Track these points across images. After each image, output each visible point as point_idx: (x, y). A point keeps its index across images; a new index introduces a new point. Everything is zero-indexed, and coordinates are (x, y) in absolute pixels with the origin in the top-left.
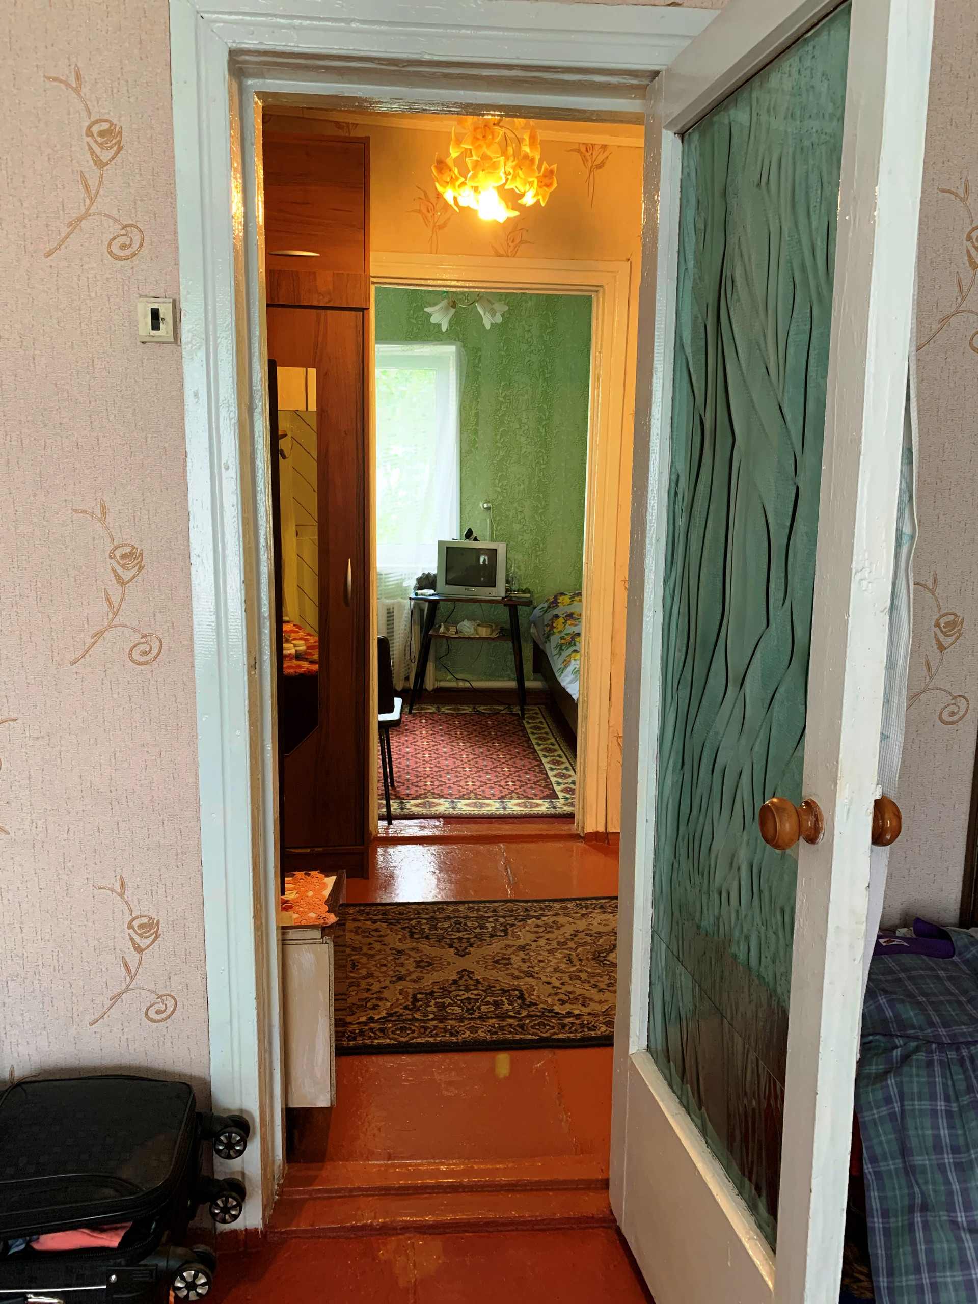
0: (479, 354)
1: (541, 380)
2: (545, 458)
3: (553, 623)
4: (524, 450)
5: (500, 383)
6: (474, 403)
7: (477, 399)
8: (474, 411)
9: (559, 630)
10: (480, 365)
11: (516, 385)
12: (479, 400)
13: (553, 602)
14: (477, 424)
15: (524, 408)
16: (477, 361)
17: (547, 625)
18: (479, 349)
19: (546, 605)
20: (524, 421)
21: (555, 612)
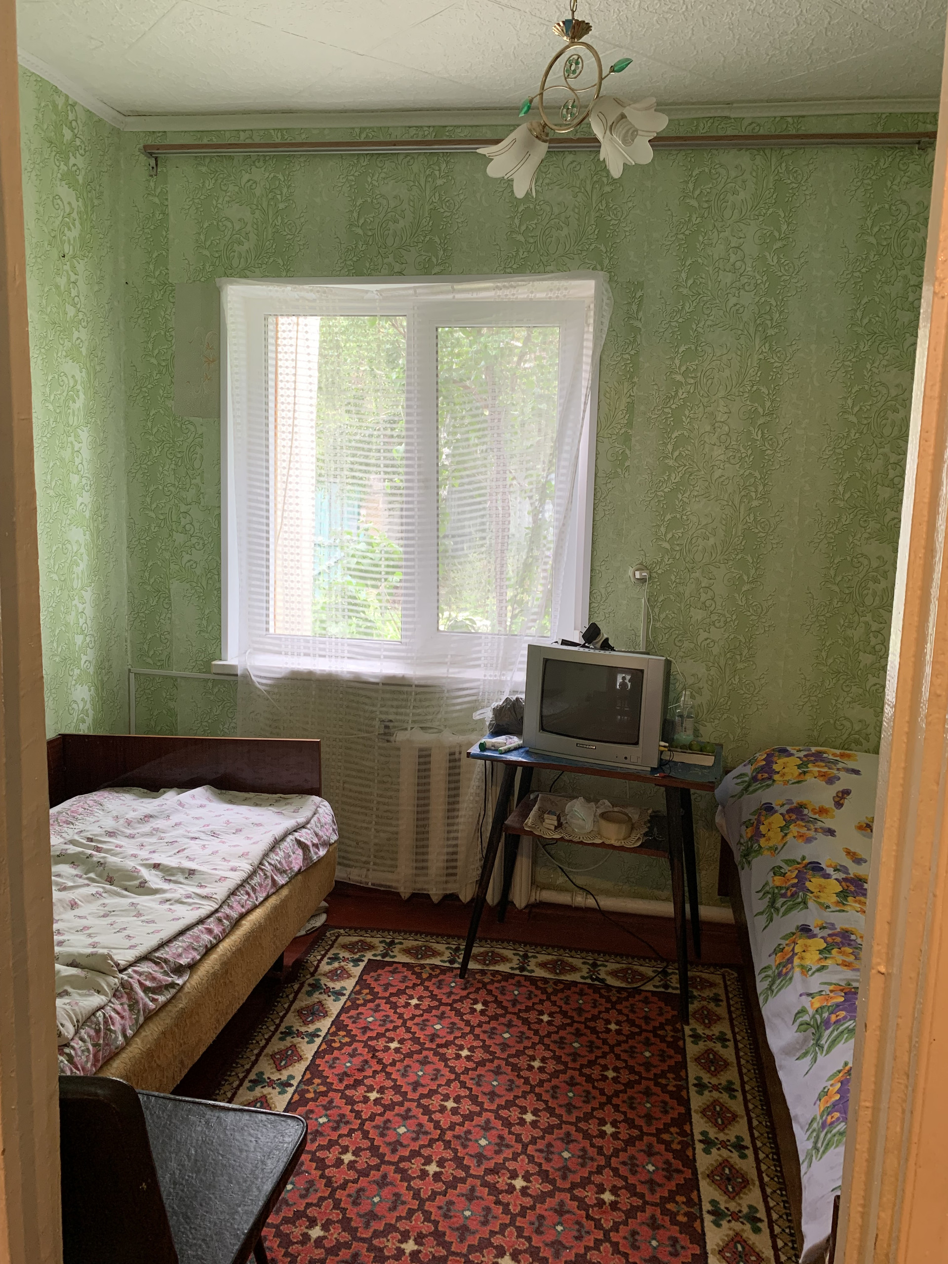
0: (639, 294)
1: (757, 341)
2: (761, 488)
3: (759, 822)
4: (718, 473)
5: (678, 346)
6: (626, 384)
7: (632, 377)
8: (625, 400)
9: (771, 844)
10: (641, 314)
11: (710, 350)
12: (636, 380)
13: (762, 769)
14: (630, 424)
15: (722, 393)
16: (634, 307)
17: (748, 824)
18: (640, 285)
19: (749, 770)
20: (721, 417)
21: (766, 796)
